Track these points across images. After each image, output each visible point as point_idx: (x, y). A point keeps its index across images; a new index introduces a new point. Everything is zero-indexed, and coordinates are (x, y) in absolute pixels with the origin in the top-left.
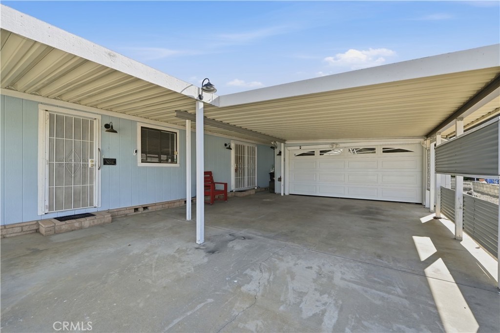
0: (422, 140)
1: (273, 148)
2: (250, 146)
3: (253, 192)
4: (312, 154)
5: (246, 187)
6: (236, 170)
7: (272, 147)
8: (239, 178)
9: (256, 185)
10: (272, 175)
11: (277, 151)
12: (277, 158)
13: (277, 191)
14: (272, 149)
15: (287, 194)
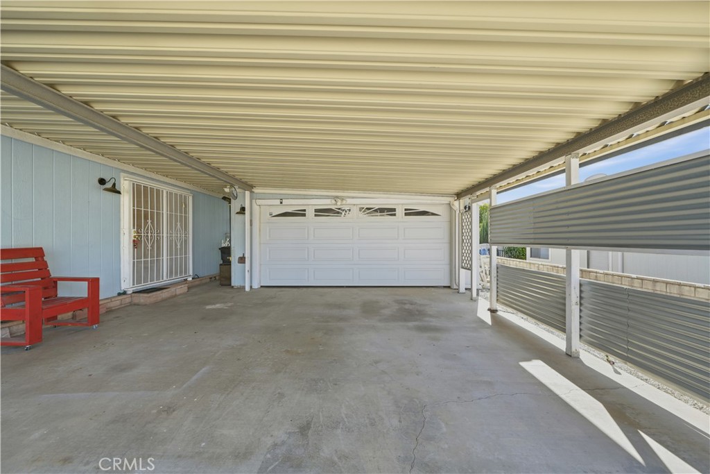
0: (451, 199)
1: (227, 199)
2: (174, 190)
3: (182, 289)
4: (301, 213)
5: (165, 279)
6: (136, 244)
7: (224, 198)
8: (146, 262)
9: (191, 273)
10: (226, 252)
11: (235, 206)
12: (236, 219)
13: (235, 282)
14: (226, 203)
15: (256, 286)
